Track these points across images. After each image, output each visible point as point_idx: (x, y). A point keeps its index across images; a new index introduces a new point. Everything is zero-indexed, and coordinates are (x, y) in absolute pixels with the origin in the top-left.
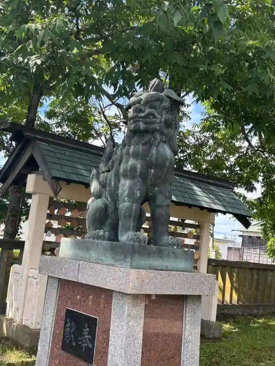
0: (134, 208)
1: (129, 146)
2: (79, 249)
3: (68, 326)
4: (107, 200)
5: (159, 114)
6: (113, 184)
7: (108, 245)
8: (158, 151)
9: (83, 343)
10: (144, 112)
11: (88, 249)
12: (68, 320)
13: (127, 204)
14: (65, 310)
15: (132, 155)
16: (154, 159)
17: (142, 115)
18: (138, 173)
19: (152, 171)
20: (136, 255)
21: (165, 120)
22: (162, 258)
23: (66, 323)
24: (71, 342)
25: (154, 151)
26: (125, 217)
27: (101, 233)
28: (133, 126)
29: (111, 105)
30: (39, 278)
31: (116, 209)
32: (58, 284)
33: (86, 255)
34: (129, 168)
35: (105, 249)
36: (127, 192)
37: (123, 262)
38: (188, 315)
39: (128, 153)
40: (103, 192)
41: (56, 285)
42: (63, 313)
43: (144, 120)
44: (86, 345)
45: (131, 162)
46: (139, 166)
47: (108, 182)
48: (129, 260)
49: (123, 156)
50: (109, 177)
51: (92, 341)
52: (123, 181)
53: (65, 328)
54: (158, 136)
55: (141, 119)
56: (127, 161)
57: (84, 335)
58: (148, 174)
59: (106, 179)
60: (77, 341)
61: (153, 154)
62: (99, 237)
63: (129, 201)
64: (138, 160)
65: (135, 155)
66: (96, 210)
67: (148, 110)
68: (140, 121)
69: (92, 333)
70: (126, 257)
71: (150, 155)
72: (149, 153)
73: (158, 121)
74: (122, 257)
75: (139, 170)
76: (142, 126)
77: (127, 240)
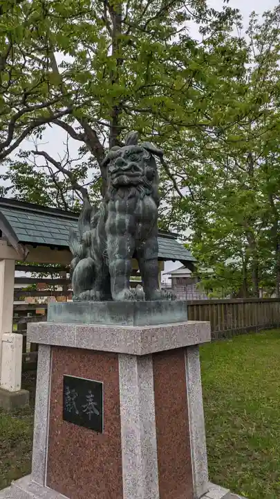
0: (126, 264)
3: (67, 394)
4: (93, 258)
5: (140, 166)
6: (99, 241)
7: (103, 306)
8: (144, 204)
9: (88, 411)
10: (126, 164)
11: (81, 312)
12: (68, 388)
13: (118, 261)
14: (63, 377)
15: (118, 210)
16: (141, 212)
17: (126, 167)
18: (127, 228)
19: (140, 224)
20: (139, 312)
21: (147, 172)
22: (161, 312)
23: (65, 391)
24: (73, 410)
25: (140, 204)
26: (118, 275)
27: (92, 293)
28: (116, 180)
29: (58, 172)
30: (14, 342)
31: (107, 267)
32: (51, 352)
34: (117, 224)
35: (102, 310)
36: (117, 249)
37: (126, 322)
38: (189, 364)
39: (113, 209)
40: (87, 251)
41: (48, 352)
42: (60, 381)
43: (128, 173)
44: (92, 412)
45: (118, 217)
46: (127, 221)
48: (132, 318)
49: (108, 212)
50: (94, 235)
51: (99, 407)
52: (109, 238)
53: (65, 396)
54: (142, 189)
55: (125, 173)
56: (114, 217)
57: (88, 402)
58: (136, 228)
60: (81, 410)
61: (139, 208)
62: (91, 298)
63: (120, 258)
64: (125, 214)
66: (84, 270)
67: (130, 163)
68: (123, 174)
69: (98, 399)
70: (128, 317)
71: (137, 209)
72: (135, 208)
73: (141, 173)
74: (122, 317)
75: (127, 225)
76: (126, 179)
77: (125, 298)
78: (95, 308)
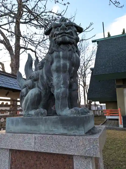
0: (67, 91)
1: (59, 51)
2: (27, 124)
5: (73, 33)
8: (76, 55)
10: (68, 30)
11: (36, 124)
13: (63, 90)
15: (62, 58)
16: (75, 60)
18: (68, 69)
25: (74, 55)
26: (62, 99)
28: (60, 38)
32: (10, 153)
33: (33, 128)
36: (62, 82)
40: (35, 84)
45: (62, 61)
46: (68, 64)
47: (40, 77)
49: (53, 59)
50: (41, 74)
55: (67, 35)
58: (71, 70)
59: (38, 75)
61: (74, 57)
62: (42, 114)
63: (64, 87)
64: (66, 60)
65: (64, 58)
68: (66, 36)
71: (73, 58)
73: (74, 38)
75: (68, 67)
76: (67, 39)
77: (71, 114)
78: (49, 121)
